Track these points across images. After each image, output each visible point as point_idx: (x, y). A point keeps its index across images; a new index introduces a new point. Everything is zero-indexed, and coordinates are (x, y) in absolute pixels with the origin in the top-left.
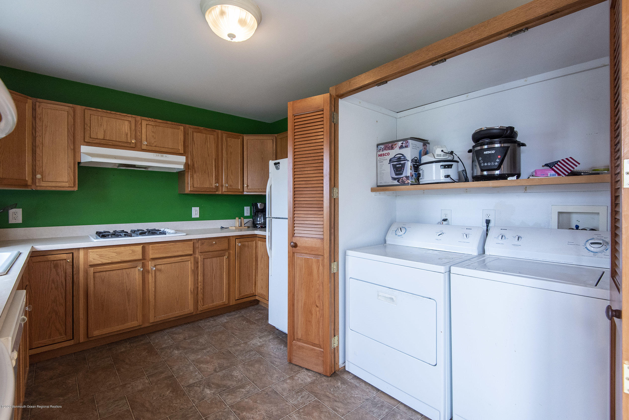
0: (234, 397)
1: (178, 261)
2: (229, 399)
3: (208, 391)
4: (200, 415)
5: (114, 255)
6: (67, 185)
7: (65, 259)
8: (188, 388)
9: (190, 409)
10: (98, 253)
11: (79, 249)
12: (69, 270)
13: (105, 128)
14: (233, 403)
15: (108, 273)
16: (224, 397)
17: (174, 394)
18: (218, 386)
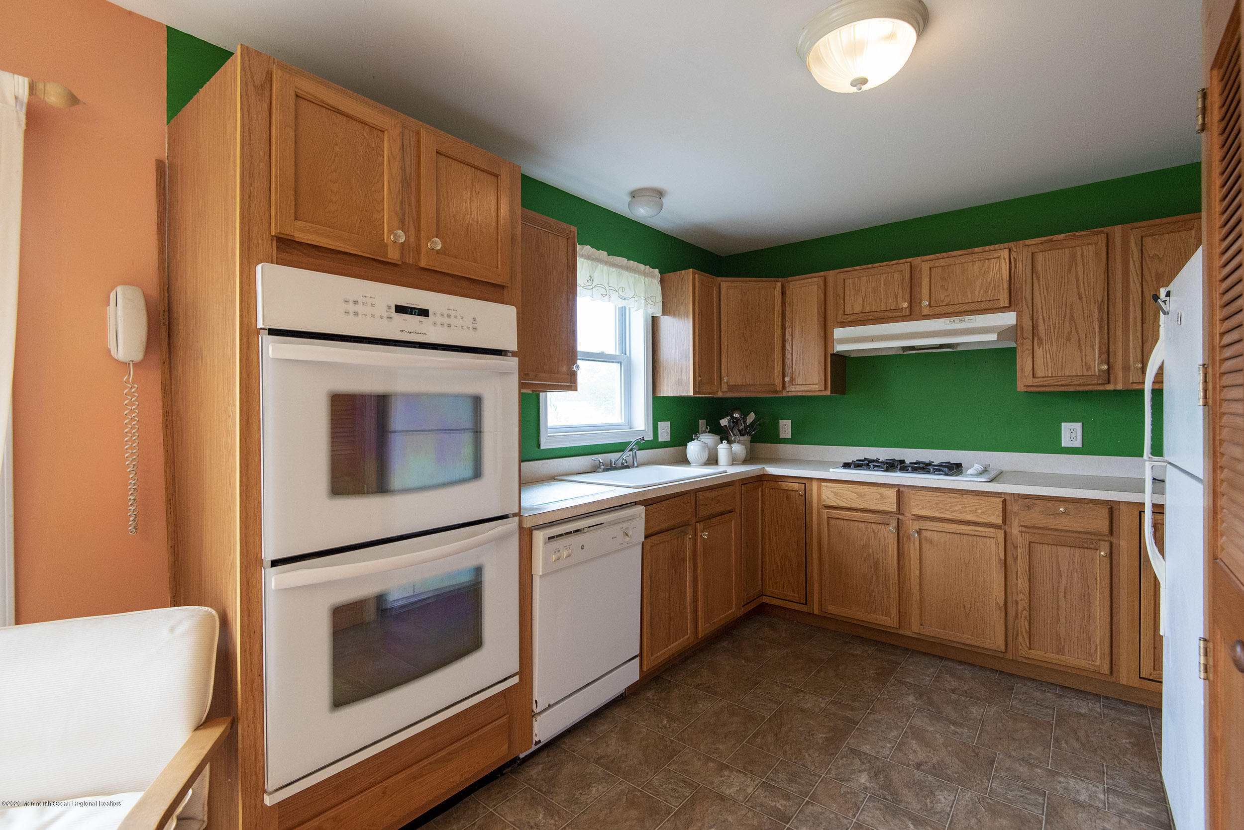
0: (882, 819)
1: (966, 532)
2: (870, 814)
3: (864, 779)
4: (809, 793)
5: (855, 496)
6: (816, 387)
7: (797, 491)
8: (849, 752)
9: (812, 775)
10: (832, 490)
11: (811, 479)
12: (802, 508)
13: (864, 295)
14: (867, 825)
15: (846, 522)
16: (871, 805)
17: (825, 743)
18: (888, 786)
